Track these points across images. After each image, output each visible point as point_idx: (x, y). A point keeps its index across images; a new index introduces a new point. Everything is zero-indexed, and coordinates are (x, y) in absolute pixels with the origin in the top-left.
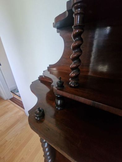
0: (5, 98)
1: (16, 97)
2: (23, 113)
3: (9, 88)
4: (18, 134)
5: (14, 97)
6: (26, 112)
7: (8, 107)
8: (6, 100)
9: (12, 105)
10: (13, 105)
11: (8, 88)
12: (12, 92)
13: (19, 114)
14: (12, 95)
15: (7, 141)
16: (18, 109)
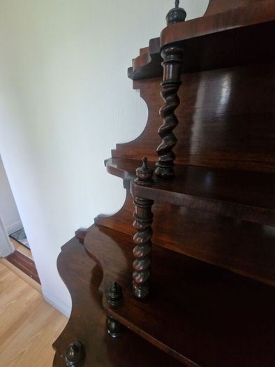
1: (21, 250)
3: (6, 228)
4: (23, 352)
5: (16, 252)
6: (43, 292)
10: (14, 274)
11: (3, 228)
12: (14, 238)
14: (12, 247)
16: (25, 285)
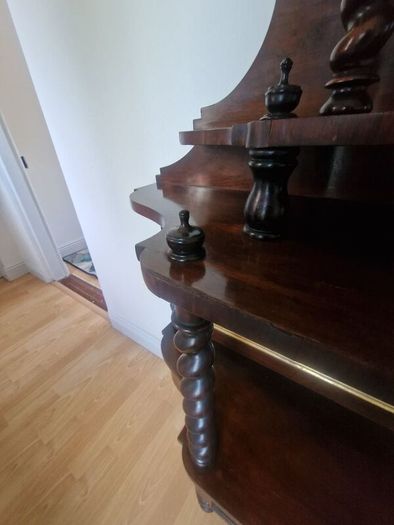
0: (47, 278)
1: (77, 274)
2: (104, 320)
5: (71, 275)
7: (57, 303)
8: (50, 283)
9: (69, 297)
11: (54, 247)
12: (68, 262)
13: (91, 324)
15: (57, 397)
16: (88, 310)
